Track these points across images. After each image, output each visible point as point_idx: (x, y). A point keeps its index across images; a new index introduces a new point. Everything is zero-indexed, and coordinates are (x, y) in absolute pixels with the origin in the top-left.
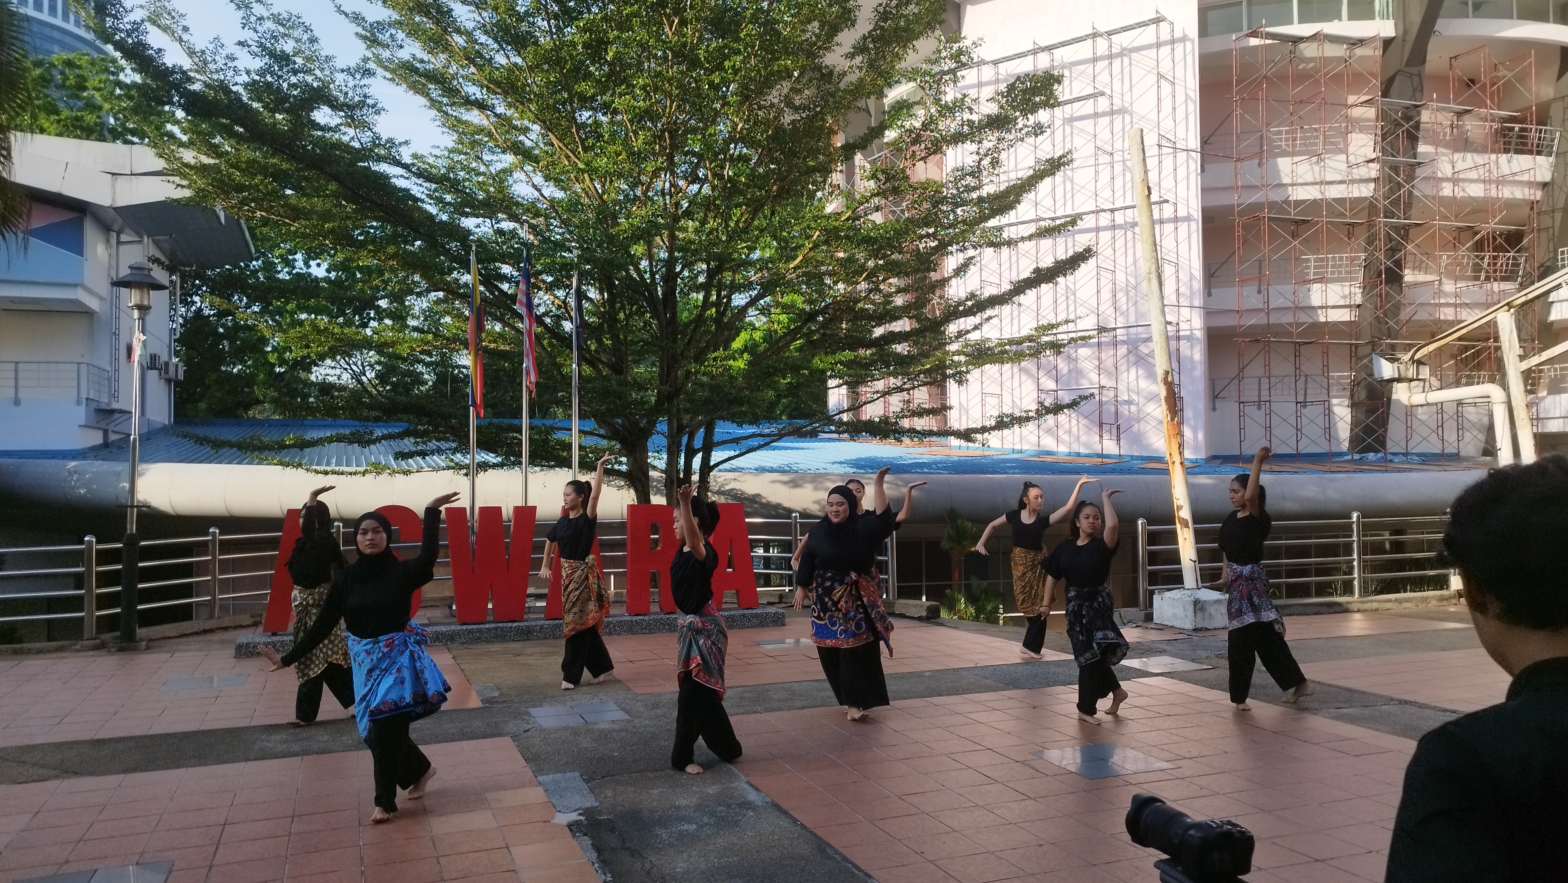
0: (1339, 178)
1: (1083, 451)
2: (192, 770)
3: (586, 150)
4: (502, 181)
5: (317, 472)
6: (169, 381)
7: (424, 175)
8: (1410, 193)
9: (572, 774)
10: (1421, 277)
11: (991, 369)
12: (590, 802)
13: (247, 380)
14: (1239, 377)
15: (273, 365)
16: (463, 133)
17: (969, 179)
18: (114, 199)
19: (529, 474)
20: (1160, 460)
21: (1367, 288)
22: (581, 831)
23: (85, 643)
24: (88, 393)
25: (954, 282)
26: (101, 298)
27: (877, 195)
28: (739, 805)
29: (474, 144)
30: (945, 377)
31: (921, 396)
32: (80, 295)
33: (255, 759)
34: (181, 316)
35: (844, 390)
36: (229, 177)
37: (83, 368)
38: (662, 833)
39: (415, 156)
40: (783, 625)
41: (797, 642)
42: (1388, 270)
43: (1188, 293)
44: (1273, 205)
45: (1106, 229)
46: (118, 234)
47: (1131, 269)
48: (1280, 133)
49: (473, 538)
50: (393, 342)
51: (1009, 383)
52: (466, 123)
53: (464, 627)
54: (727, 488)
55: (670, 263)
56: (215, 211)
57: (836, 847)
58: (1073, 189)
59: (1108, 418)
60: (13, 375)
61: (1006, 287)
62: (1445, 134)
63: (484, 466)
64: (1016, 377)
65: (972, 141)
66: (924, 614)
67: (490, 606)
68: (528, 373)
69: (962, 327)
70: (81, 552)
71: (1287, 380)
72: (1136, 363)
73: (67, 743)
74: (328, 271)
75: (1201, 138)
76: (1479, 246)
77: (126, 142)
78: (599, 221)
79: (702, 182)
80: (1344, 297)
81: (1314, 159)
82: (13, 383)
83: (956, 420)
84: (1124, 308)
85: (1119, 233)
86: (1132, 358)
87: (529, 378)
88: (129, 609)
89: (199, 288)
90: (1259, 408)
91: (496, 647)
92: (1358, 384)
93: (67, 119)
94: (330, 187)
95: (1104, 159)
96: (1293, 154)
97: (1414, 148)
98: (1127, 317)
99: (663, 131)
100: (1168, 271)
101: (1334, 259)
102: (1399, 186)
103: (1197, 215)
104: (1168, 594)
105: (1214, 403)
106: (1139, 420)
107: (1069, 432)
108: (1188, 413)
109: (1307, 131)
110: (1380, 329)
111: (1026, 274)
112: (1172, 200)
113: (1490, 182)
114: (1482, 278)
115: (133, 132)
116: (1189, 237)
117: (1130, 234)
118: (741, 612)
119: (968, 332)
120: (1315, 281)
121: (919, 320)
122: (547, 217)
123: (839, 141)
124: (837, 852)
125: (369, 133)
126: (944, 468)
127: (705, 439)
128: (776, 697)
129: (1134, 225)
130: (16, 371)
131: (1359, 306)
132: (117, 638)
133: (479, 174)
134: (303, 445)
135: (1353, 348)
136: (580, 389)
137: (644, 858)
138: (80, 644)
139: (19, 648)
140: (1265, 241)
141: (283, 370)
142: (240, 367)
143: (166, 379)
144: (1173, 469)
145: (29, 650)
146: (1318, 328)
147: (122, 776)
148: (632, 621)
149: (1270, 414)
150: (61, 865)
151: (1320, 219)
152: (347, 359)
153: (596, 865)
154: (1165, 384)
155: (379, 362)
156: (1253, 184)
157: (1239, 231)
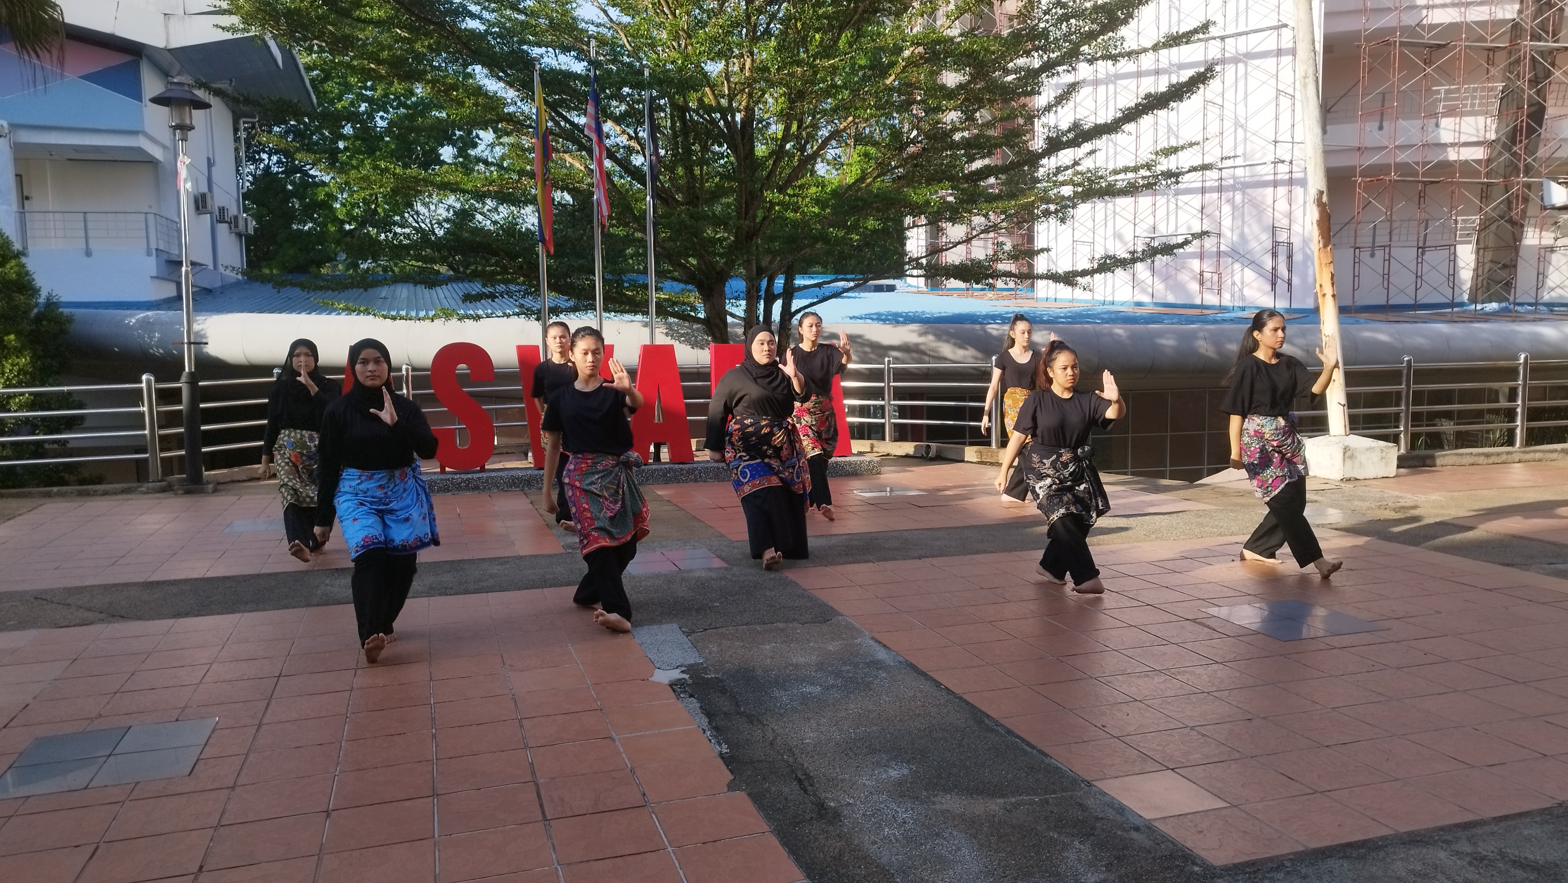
2: (248, 616)
5: (385, 317)
6: (239, 235)
9: (670, 626)
12: (693, 658)
13: (321, 237)
15: (343, 222)
18: (168, 41)
21: (1502, 122)
22: (685, 692)
23: (151, 485)
24: (158, 245)
26: (164, 147)
28: (868, 664)
32: (141, 142)
33: (318, 605)
37: (151, 218)
38: (782, 696)
42: (1531, 100)
44: (1405, 30)
47: (1241, 104)
50: (457, 182)
51: (1102, 230)
60: (82, 225)
63: (556, 311)
68: (599, 206)
69: (1063, 163)
70: (141, 391)
73: (117, 585)
80: (1478, 133)
82: (82, 233)
87: (601, 213)
88: (194, 451)
90: (1374, 254)
92: (1488, 226)
100: (1283, 105)
101: (1468, 90)
104: (1315, 441)
120: (1445, 115)
124: (997, 723)
127: (785, 285)
128: (887, 546)
130: (85, 221)
131: (1492, 143)
132: (184, 480)
135: (1485, 187)
136: (655, 225)
137: (764, 726)
138: (145, 487)
139: (84, 490)
140: (1394, 68)
141: (352, 227)
142: (311, 225)
143: (236, 234)
144: (1323, 303)
145: (95, 491)
146: (1446, 166)
147: (171, 622)
148: (718, 468)
149: (1389, 260)
150: (92, 720)
151: (1458, 43)
152: (415, 217)
153: (708, 733)
154: (1318, 206)
155: (447, 220)
156: (1382, 6)
157: (1364, 59)
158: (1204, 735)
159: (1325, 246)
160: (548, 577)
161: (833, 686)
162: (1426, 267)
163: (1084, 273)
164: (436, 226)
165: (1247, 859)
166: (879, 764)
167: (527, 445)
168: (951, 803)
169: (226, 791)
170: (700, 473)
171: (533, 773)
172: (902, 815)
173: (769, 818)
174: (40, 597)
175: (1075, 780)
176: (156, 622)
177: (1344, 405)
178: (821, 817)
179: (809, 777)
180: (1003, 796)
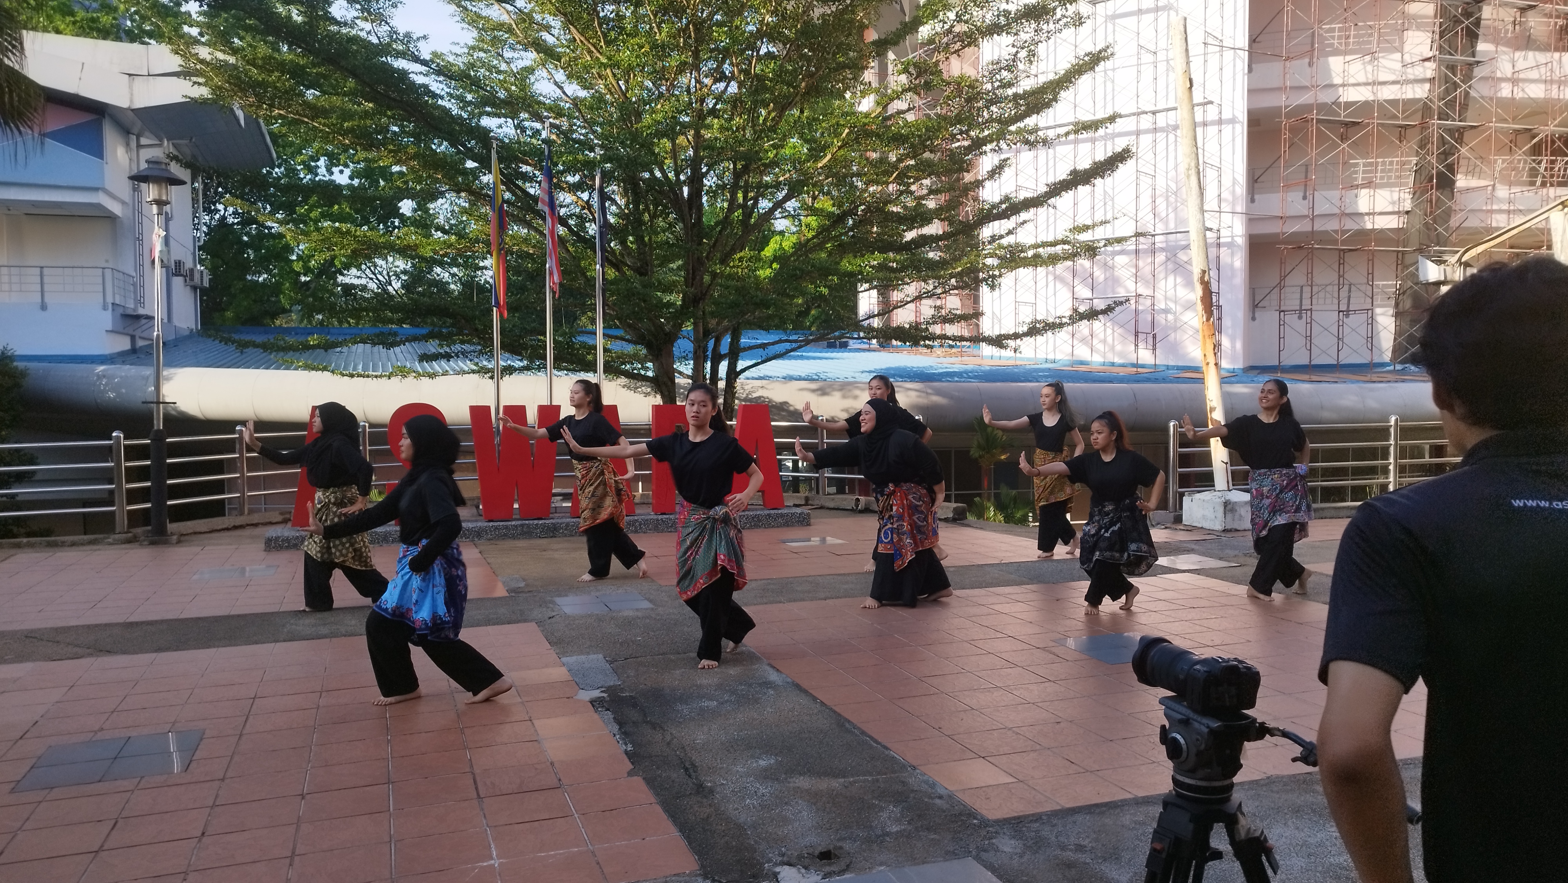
0: (1392, 78)
1: (1117, 360)
2: (222, 650)
3: (608, 43)
4: (524, 79)
5: (343, 375)
6: (194, 288)
7: (444, 71)
8: (1467, 94)
9: (595, 656)
10: (1474, 183)
11: (1024, 273)
12: (613, 681)
13: (275, 289)
14: (1281, 286)
15: (298, 274)
16: (483, 29)
17: (1005, 73)
18: (131, 101)
19: (554, 378)
20: (1197, 369)
21: (1418, 192)
22: (603, 707)
23: (117, 536)
24: (114, 298)
25: (988, 184)
26: (123, 203)
27: (909, 89)
28: (760, 685)
29: (495, 41)
30: (977, 282)
31: (953, 303)
32: (101, 199)
33: (285, 641)
34: (205, 224)
35: (874, 293)
36: (246, 75)
37: (108, 273)
38: (684, 709)
39: (435, 54)
40: (809, 525)
41: (823, 540)
42: (1440, 175)
43: (1230, 198)
44: (1322, 107)
45: (1147, 131)
46: (138, 137)
47: (1172, 174)
48: (1332, 30)
49: (497, 440)
50: (416, 245)
51: (1044, 291)
52: (487, 19)
53: (491, 524)
54: (755, 395)
55: (695, 163)
56: (232, 110)
57: (855, 722)
58: (1113, 90)
59: (1144, 327)
60: (38, 279)
61: (1043, 189)
62: (1507, 31)
63: (509, 370)
64: (1051, 285)
65: (1008, 33)
66: (951, 515)
67: (516, 506)
68: (551, 274)
69: (997, 232)
70: (110, 447)
71: (1329, 288)
72: (1174, 271)
73: (100, 625)
74: (351, 178)
75: (1250, 36)
76: (1536, 150)
77: (143, 43)
78: (621, 119)
79: (729, 80)
80: (1393, 203)
81: (1368, 58)
82: (38, 288)
83: (988, 327)
84: (1164, 214)
85: (1161, 136)
86: (1170, 266)
87: (553, 279)
88: (159, 504)
89: (222, 196)
90: (1300, 318)
91: (522, 543)
92: (1404, 293)
93: (82, 20)
94: (348, 84)
95: (1147, 58)
96: (1345, 53)
97: (1473, 46)
98: (1167, 224)
99: (687, 25)
100: (1210, 176)
101: (1384, 163)
102: (1456, 86)
103: (1243, 117)
104: (1198, 496)
105: (1254, 313)
106: (1175, 329)
107: (1104, 341)
108: (1226, 322)
109: (1362, 28)
110: (1429, 236)
111: (1062, 174)
112: (1217, 100)
113: (1552, 82)
114: (1538, 183)
115: (151, 35)
116: (1233, 140)
117: (1171, 137)
118: (767, 512)
119: (1001, 237)
120: (1363, 186)
121: (951, 224)
122: (570, 117)
123: (871, 36)
124: (855, 726)
125: (387, 28)
126: (975, 377)
127: (731, 344)
128: (799, 589)
129: (1176, 128)
130: (42, 276)
131: (1407, 212)
132: (149, 531)
133: (499, 72)
134: (328, 347)
135: (1400, 255)
136: (604, 291)
137: (664, 731)
138: (112, 538)
139: (53, 541)
140: (1312, 144)
141: (308, 279)
142: (266, 276)
143: (191, 286)
144: (1207, 371)
145: (63, 542)
146: (1364, 235)
147: (154, 655)
148: (657, 520)
149: (1311, 323)
150: (96, 732)
151: (1371, 121)
152: (372, 268)
153: (618, 736)
154: (1201, 283)
155: (405, 272)
156: (1302, 85)
157: (1285, 134)
158: (1017, 733)
159: (1208, 320)
160: (491, 616)
161: (727, 701)
162: (1347, 330)
163: (1016, 336)
164: (394, 277)
165: (1016, 815)
166: (753, 757)
167: (478, 498)
168: (803, 782)
169: (217, 782)
170: (640, 525)
171: (472, 766)
172: (762, 790)
173: (657, 794)
174: (31, 636)
175: (904, 766)
176: (140, 655)
177: (1226, 463)
178: (698, 793)
179: (693, 765)
180: (844, 777)
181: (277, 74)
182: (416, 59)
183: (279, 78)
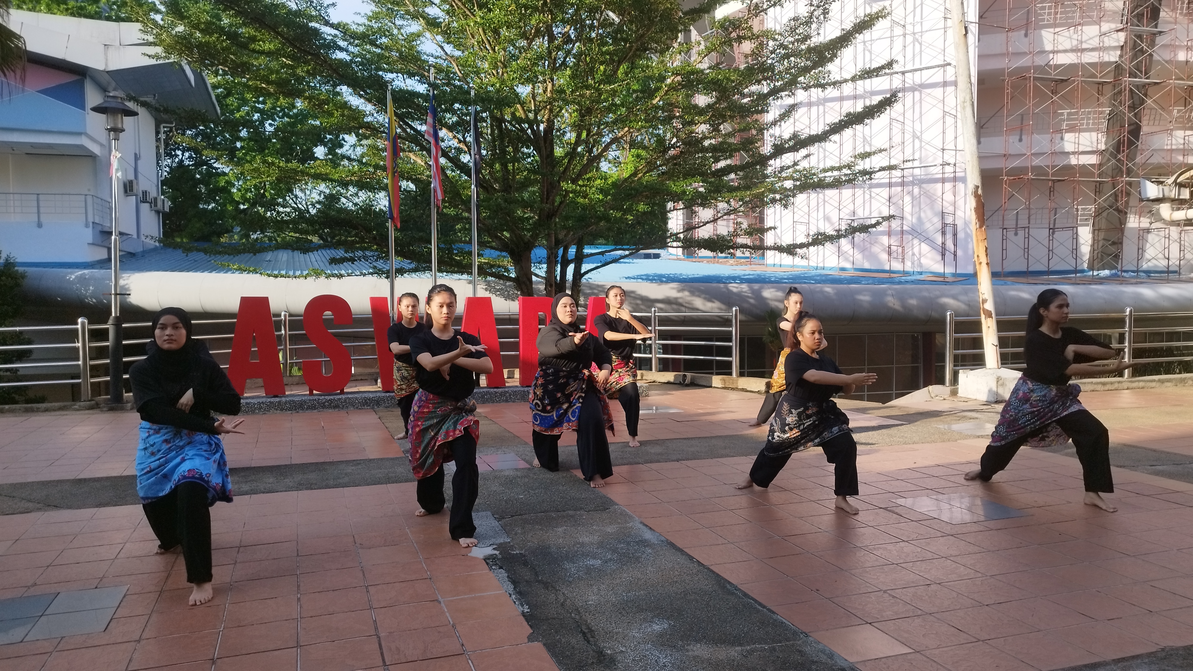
0: (1093, 45)
4: (411, 42)
5: (269, 276)
6: (158, 212)
8: (1151, 57)
10: (1155, 128)
12: (503, 538)
13: (221, 214)
14: (1003, 209)
15: (238, 203)
17: (802, 28)
18: (106, 65)
19: (438, 276)
21: (1110, 136)
22: (496, 564)
23: (82, 404)
24: (94, 219)
26: (102, 145)
28: (637, 543)
29: (388, 11)
32: (85, 142)
34: (168, 166)
37: (89, 199)
38: (571, 568)
39: (342, 19)
40: (647, 396)
42: (1130, 121)
44: (1037, 68)
48: (1043, 8)
60: (35, 204)
63: (401, 271)
68: (436, 193)
73: (53, 481)
75: (979, 13)
80: (1092, 144)
81: (1073, 29)
82: (35, 210)
87: (436, 198)
88: (116, 378)
90: (1017, 233)
93: (73, 7)
95: (898, 31)
96: (1055, 26)
97: (1156, 19)
100: (948, 122)
101: (1085, 113)
102: (1143, 51)
103: (975, 76)
104: (971, 373)
109: (1068, 6)
111: (840, 118)
112: (954, 64)
117: (917, 94)
120: (1068, 131)
127: (577, 252)
130: (38, 201)
131: (1103, 152)
132: (108, 400)
135: (1098, 184)
136: (478, 206)
137: (556, 591)
138: (77, 405)
139: (30, 408)
140: (1030, 96)
141: (245, 207)
142: (213, 205)
143: (155, 211)
144: (980, 269)
145: (38, 408)
146: (1069, 169)
147: (94, 510)
149: (1028, 238)
150: (28, 587)
151: (1076, 79)
152: (294, 199)
153: (514, 596)
154: (975, 197)
155: (319, 202)
156: (1020, 51)
157: (1008, 89)
159: (981, 227)
160: (390, 475)
161: (610, 560)
162: (1056, 244)
163: (802, 246)
164: (310, 206)
166: (645, 620)
167: (377, 373)
168: (701, 650)
169: (133, 644)
171: (376, 628)
172: (663, 660)
175: (796, 632)
176: (82, 510)
177: (997, 346)
178: (600, 661)
179: (591, 631)
180: (740, 645)
181: (215, 35)
182: (327, 23)
183: (218, 38)
